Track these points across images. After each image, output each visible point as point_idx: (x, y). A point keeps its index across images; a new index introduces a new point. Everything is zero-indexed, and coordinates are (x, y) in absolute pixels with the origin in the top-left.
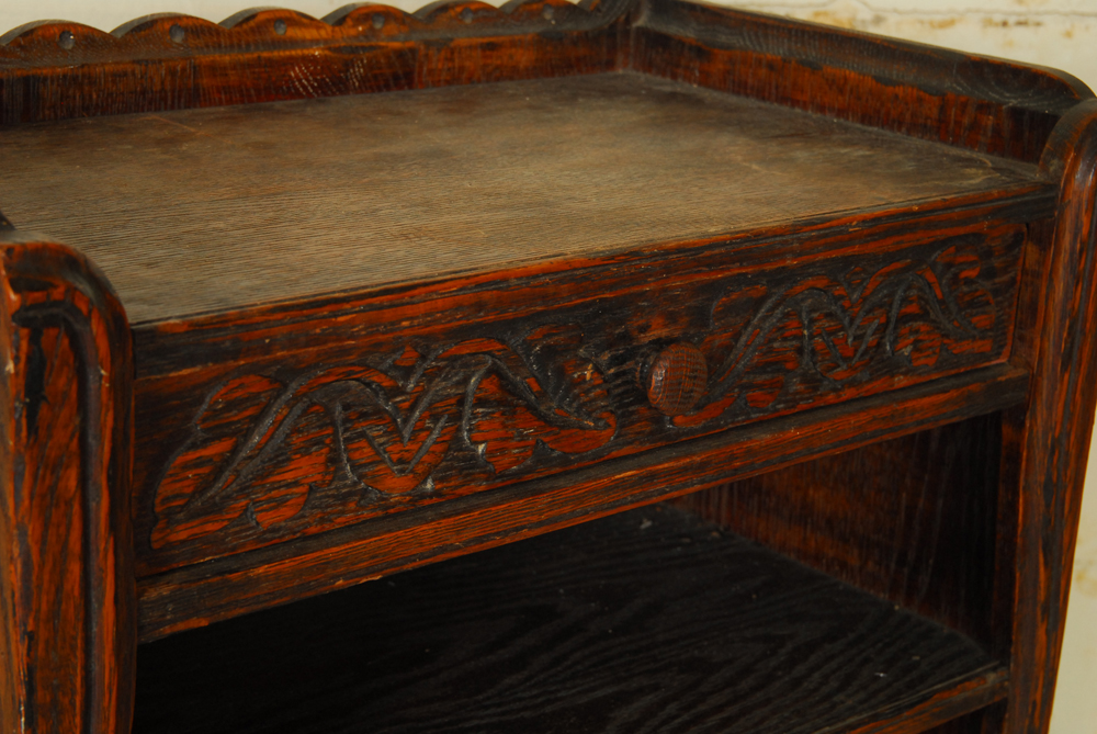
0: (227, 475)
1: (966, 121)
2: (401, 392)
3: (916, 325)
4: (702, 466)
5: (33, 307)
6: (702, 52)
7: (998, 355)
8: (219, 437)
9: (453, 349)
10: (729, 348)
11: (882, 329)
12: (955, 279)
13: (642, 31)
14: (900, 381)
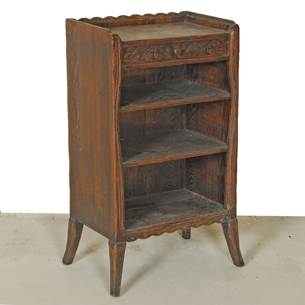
0: (130, 56)
1: (222, 27)
2: (147, 50)
3: (211, 49)
4: (182, 62)
5: (114, 38)
6: (194, 19)
7: (224, 54)
8: (130, 53)
9: (153, 47)
10: (185, 50)
11: (206, 49)
12: (216, 44)
13: (187, 17)
14: (209, 56)
